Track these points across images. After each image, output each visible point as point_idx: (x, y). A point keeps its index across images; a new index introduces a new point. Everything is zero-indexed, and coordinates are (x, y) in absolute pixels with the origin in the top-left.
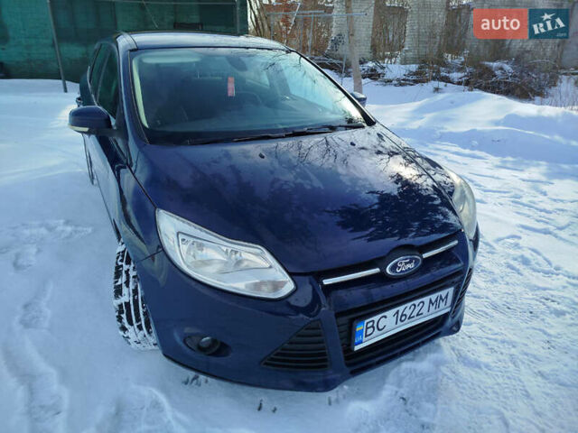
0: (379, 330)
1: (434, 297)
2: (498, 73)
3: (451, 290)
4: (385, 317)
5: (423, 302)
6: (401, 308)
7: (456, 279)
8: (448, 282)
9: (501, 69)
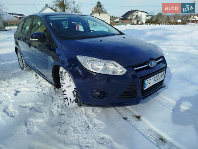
0: (150, 84)
1: (160, 74)
3: (164, 72)
4: (150, 79)
5: (158, 75)
6: (154, 77)
7: (165, 69)
8: (163, 70)
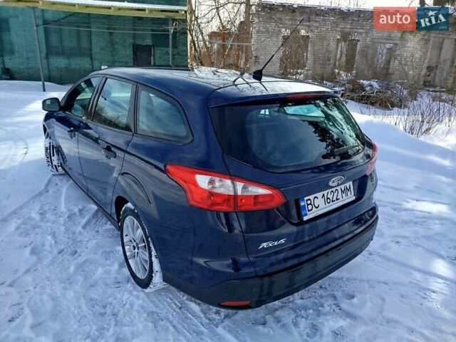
2: (368, 89)
9: (371, 86)
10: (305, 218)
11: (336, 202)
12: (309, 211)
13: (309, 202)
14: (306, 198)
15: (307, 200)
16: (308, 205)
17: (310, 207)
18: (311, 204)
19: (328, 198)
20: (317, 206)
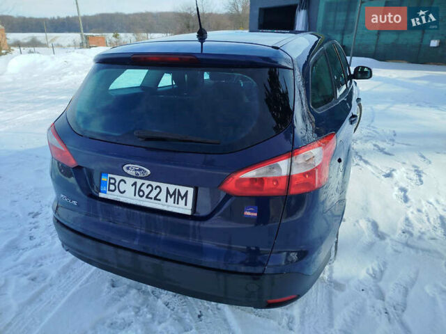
10: (101, 195)
11: (153, 200)
12: (109, 190)
13: (112, 181)
14: (110, 175)
15: (110, 178)
16: (110, 183)
17: (112, 187)
18: (114, 184)
19: (140, 190)
20: (122, 190)
